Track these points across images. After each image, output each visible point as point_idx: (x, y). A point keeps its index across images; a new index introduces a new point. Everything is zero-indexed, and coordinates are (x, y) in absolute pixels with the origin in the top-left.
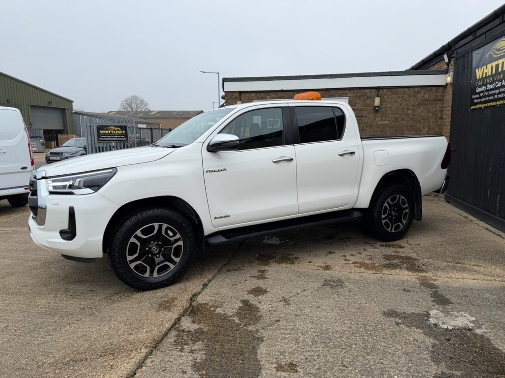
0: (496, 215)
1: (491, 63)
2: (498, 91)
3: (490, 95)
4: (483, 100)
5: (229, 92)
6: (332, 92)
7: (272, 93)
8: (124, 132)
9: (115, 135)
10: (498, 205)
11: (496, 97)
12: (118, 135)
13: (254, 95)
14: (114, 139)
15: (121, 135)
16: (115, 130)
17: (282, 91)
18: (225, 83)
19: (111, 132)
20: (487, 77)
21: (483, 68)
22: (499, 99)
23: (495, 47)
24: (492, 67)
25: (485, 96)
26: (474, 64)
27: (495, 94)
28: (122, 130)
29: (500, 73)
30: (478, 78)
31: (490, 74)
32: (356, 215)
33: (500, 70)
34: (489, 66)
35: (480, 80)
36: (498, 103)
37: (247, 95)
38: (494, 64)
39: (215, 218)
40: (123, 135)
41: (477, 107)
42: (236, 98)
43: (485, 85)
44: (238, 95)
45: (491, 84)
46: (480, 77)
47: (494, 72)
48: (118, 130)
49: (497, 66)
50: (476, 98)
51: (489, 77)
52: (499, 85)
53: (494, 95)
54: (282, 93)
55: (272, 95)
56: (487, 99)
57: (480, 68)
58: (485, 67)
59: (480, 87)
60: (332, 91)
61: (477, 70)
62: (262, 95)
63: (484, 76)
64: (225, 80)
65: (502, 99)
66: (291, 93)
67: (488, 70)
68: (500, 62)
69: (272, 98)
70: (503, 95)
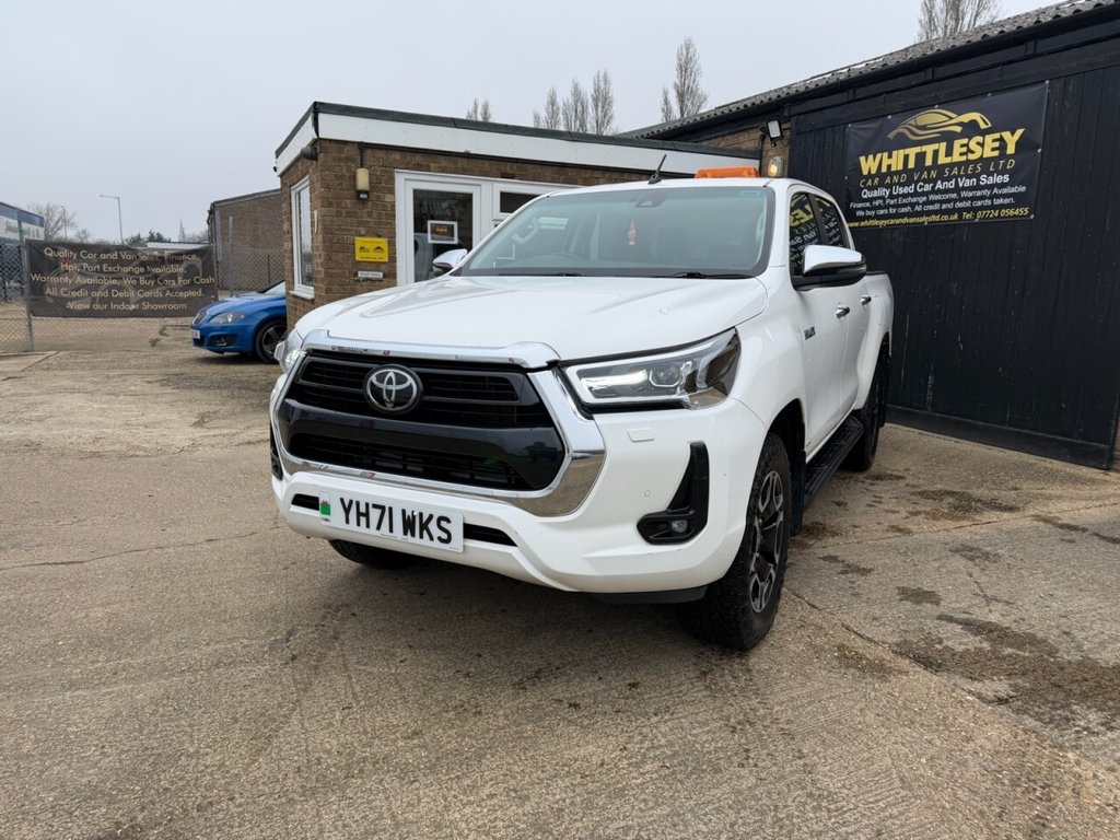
0: (926, 409)
1: (904, 148)
2: (924, 199)
3: (905, 205)
4: (881, 212)
5: (331, 141)
6: (570, 172)
7: (442, 158)
10: (929, 393)
11: (918, 208)
13: (397, 156)
17: (467, 156)
18: (321, 116)
20: (890, 173)
21: (879, 156)
22: (929, 213)
23: (912, 122)
24: (906, 157)
25: (888, 206)
26: (851, 148)
27: (917, 203)
29: (929, 169)
30: (865, 172)
31: (900, 167)
33: (929, 162)
34: (899, 155)
35: (870, 175)
36: (925, 219)
37: (381, 154)
38: (912, 152)
41: (862, 224)
42: (349, 159)
43: (889, 186)
44: (355, 153)
45: (903, 185)
46: (873, 172)
47: (911, 165)
49: (921, 157)
50: (863, 209)
51: (898, 173)
52: (928, 187)
53: (913, 205)
54: (465, 161)
55: (444, 162)
56: (892, 211)
57: (871, 157)
58: (886, 154)
59: (871, 189)
60: (570, 170)
61: (862, 159)
62: (418, 158)
63: (884, 170)
64: (319, 108)
65: (935, 212)
66: (486, 163)
67: (896, 161)
68: (929, 149)
69: (443, 170)
70: (937, 206)
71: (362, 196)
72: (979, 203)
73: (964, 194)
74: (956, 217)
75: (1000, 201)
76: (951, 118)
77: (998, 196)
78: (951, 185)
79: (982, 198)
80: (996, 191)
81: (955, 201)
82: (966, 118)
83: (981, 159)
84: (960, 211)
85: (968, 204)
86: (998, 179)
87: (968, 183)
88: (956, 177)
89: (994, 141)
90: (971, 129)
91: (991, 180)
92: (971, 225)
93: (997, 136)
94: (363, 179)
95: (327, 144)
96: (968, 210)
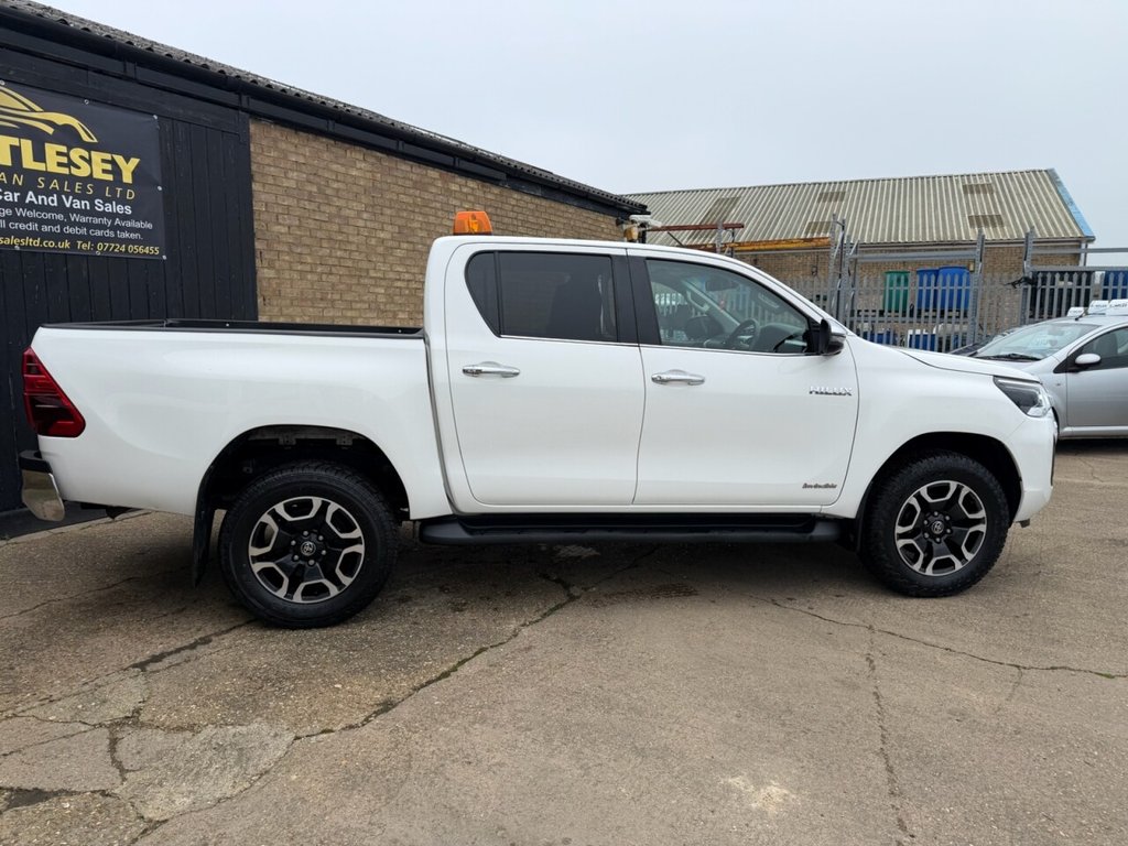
2: (8, 212)
22: (20, 234)
36: (14, 241)
52: (12, 197)
65: (33, 235)
70: (33, 227)
72: (99, 233)
73: (73, 217)
74: (67, 244)
75: (126, 235)
76: (33, 111)
77: (123, 229)
78: (53, 201)
79: (102, 227)
80: (117, 221)
81: (63, 224)
82: (62, 119)
83: (90, 178)
84: (73, 238)
85: (84, 231)
86: (119, 209)
87: (78, 204)
88: (59, 194)
89: (104, 161)
90: (67, 136)
91: (109, 208)
92: (88, 258)
93: (107, 156)
96: (85, 239)
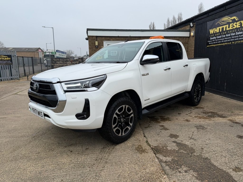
0: (224, 91)
1: (219, 27)
2: (224, 39)
3: (219, 41)
4: (214, 43)
5: (90, 36)
7: (113, 38)
8: (10, 59)
9: (4, 60)
10: (225, 87)
11: (222, 41)
12: (6, 60)
13: (104, 38)
14: (4, 63)
15: (8, 60)
16: (5, 58)
17: (118, 37)
18: (88, 31)
19: (2, 59)
20: (216, 33)
21: (214, 29)
23: (221, 20)
24: (220, 29)
25: (216, 41)
26: (208, 27)
27: (222, 40)
28: (9, 57)
29: (224, 32)
30: (211, 33)
31: (218, 32)
32: (187, 94)
33: (224, 30)
34: (218, 28)
35: (212, 34)
36: (224, 44)
37: (100, 38)
38: (221, 27)
39: (145, 100)
40: (10, 61)
41: (210, 46)
42: (94, 39)
43: (216, 36)
44: (95, 38)
45: (219, 36)
46: (213, 33)
47: (221, 31)
48: (6, 57)
49: (223, 28)
50: (210, 42)
51: (218, 33)
52: (224, 36)
53: (221, 41)
55: (113, 39)
56: (217, 42)
57: (212, 29)
58: (215, 29)
59: (212, 37)
60: (142, 38)
61: (210, 30)
62: (108, 38)
63: (215, 32)
64: (88, 30)
65: (226, 42)
66: (123, 38)
67: (217, 30)
68: (224, 27)
69: (113, 40)
70: (226, 41)
71: (97, 47)
72: (236, 39)
73: (232, 37)
74: (231, 43)
75: (241, 39)
76: (229, 19)
77: (240, 37)
78: (229, 35)
79: (237, 38)
80: (239, 36)
81: (230, 39)
82: (233, 18)
83: (236, 28)
84: (231, 41)
85: (233, 40)
86: (240, 33)
87: (233, 34)
88: (231, 33)
89: (239, 23)
90: (234, 21)
91: (239, 33)
92: (234, 45)
93: (240, 22)
94: (97, 43)
95: (90, 37)
96: (233, 41)
